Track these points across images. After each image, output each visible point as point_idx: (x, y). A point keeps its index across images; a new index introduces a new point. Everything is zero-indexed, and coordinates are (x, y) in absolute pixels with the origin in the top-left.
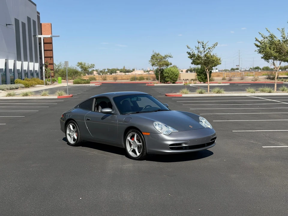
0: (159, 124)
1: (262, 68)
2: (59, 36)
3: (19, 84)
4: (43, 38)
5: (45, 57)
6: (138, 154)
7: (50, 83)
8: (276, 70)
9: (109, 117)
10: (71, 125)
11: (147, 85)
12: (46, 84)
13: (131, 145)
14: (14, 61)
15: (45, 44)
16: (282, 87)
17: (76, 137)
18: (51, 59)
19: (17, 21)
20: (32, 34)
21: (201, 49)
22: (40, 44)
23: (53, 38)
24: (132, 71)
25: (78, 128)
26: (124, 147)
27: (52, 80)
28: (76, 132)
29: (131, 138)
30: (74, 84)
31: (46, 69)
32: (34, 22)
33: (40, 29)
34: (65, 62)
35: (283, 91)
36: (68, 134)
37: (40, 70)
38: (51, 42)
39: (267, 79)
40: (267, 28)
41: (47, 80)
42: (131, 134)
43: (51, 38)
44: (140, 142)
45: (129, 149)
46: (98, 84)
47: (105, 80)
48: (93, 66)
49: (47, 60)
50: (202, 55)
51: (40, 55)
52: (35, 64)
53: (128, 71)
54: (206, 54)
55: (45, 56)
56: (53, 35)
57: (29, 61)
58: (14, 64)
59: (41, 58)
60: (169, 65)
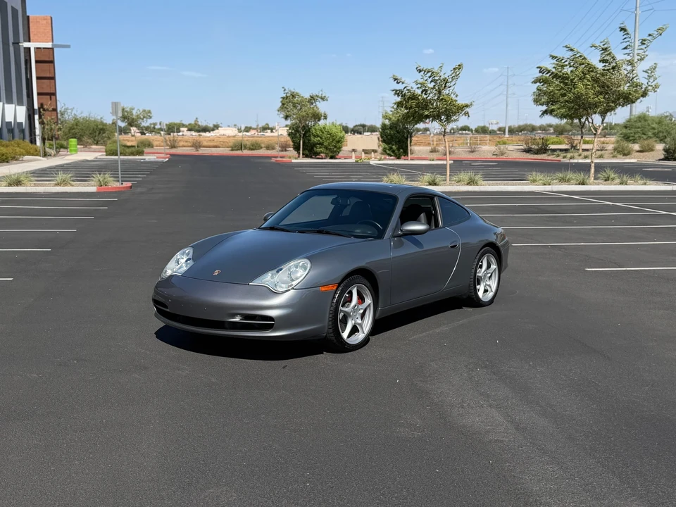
2: (68, 46)
4: (34, 48)
5: (39, 94)
7: (53, 152)
8: (595, 134)
11: (273, 160)
12: (45, 155)
15: (38, 64)
16: (605, 171)
18: (51, 99)
20: (11, 40)
22: (28, 62)
23: (55, 49)
24: (213, 130)
27: (57, 146)
30: (107, 155)
32: (15, 12)
33: (27, 26)
34: (112, 103)
35: (606, 180)
37: (28, 122)
38: (52, 59)
41: (45, 145)
43: (52, 49)
46: (163, 155)
47: (173, 147)
48: (148, 114)
49: (43, 101)
51: (26, 89)
52: (18, 107)
53: (205, 130)
55: (39, 92)
56: (55, 43)
57: (5, 102)
59: (30, 95)
60: (322, 118)
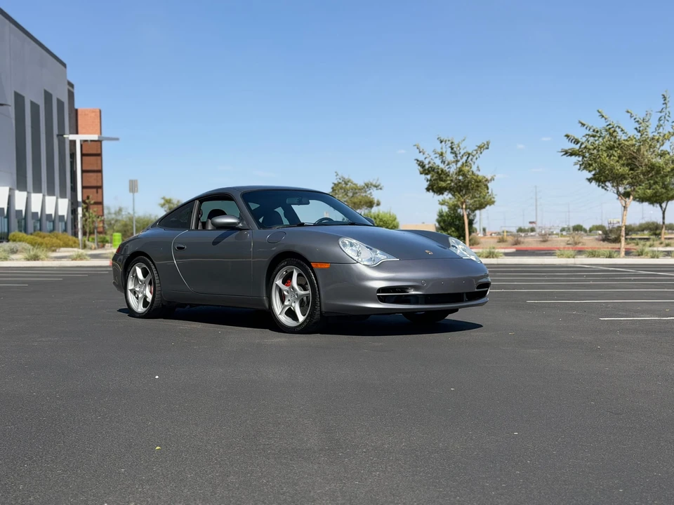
0: (352, 245)
1: (588, 229)
2: (117, 139)
3: (19, 243)
4: (81, 141)
5: (83, 187)
6: (301, 318)
7: (94, 245)
9: (232, 237)
10: (139, 267)
12: (85, 247)
13: (283, 298)
14: (10, 189)
15: (84, 158)
17: (150, 297)
18: (97, 192)
19: (19, 99)
20: (56, 131)
21: (449, 157)
22: (73, 156)
23: (104, 144)
25: (155, 272)
26: (267, 306)
27: (99, 240)
28: (150, 284)
29: (284, 282)
31: (87, 214)
32: (60, 104)
33: (74, 119)
34: (130, 181)
36: (131, 290)
37: (70, 216)
38: (99, 152)
39: (602, 242)
40: (600, 110)
41: (86, 239)
42: (283, 272)
43: (99, 141)
44: (305, 289)
45: (278, 308)
49: (88, 194)
50: (453, 169)
51: (71, 183)
52: (60, 200)
54: (460, 168)
55: (84, 185)
56: (104, 135)
57: (46, 194)
58: (10, 197)
59: (74, 189)
60: (375, 205)
